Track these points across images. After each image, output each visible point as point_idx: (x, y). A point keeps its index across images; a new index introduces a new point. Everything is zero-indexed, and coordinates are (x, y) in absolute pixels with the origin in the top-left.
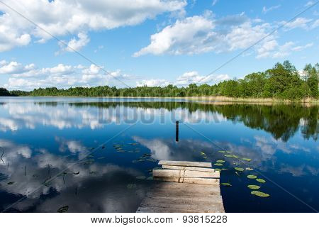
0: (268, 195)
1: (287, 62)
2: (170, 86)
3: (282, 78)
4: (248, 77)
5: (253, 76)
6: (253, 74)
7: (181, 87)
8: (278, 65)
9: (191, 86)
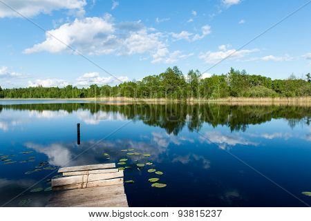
0: (165, 185)
1: (176, 67)
2: (70, 87)
3: (172, 81)
4: (145, 79)
5: (149, 78)
6: (150, 76)
7: (81, 88)
8: (169, 69)
9: (92, 87)
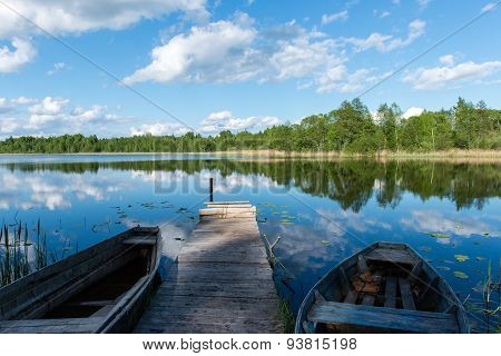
2: (190, 135)
5: (312, 119)
7: (207, 136)
9: (223, 133)
